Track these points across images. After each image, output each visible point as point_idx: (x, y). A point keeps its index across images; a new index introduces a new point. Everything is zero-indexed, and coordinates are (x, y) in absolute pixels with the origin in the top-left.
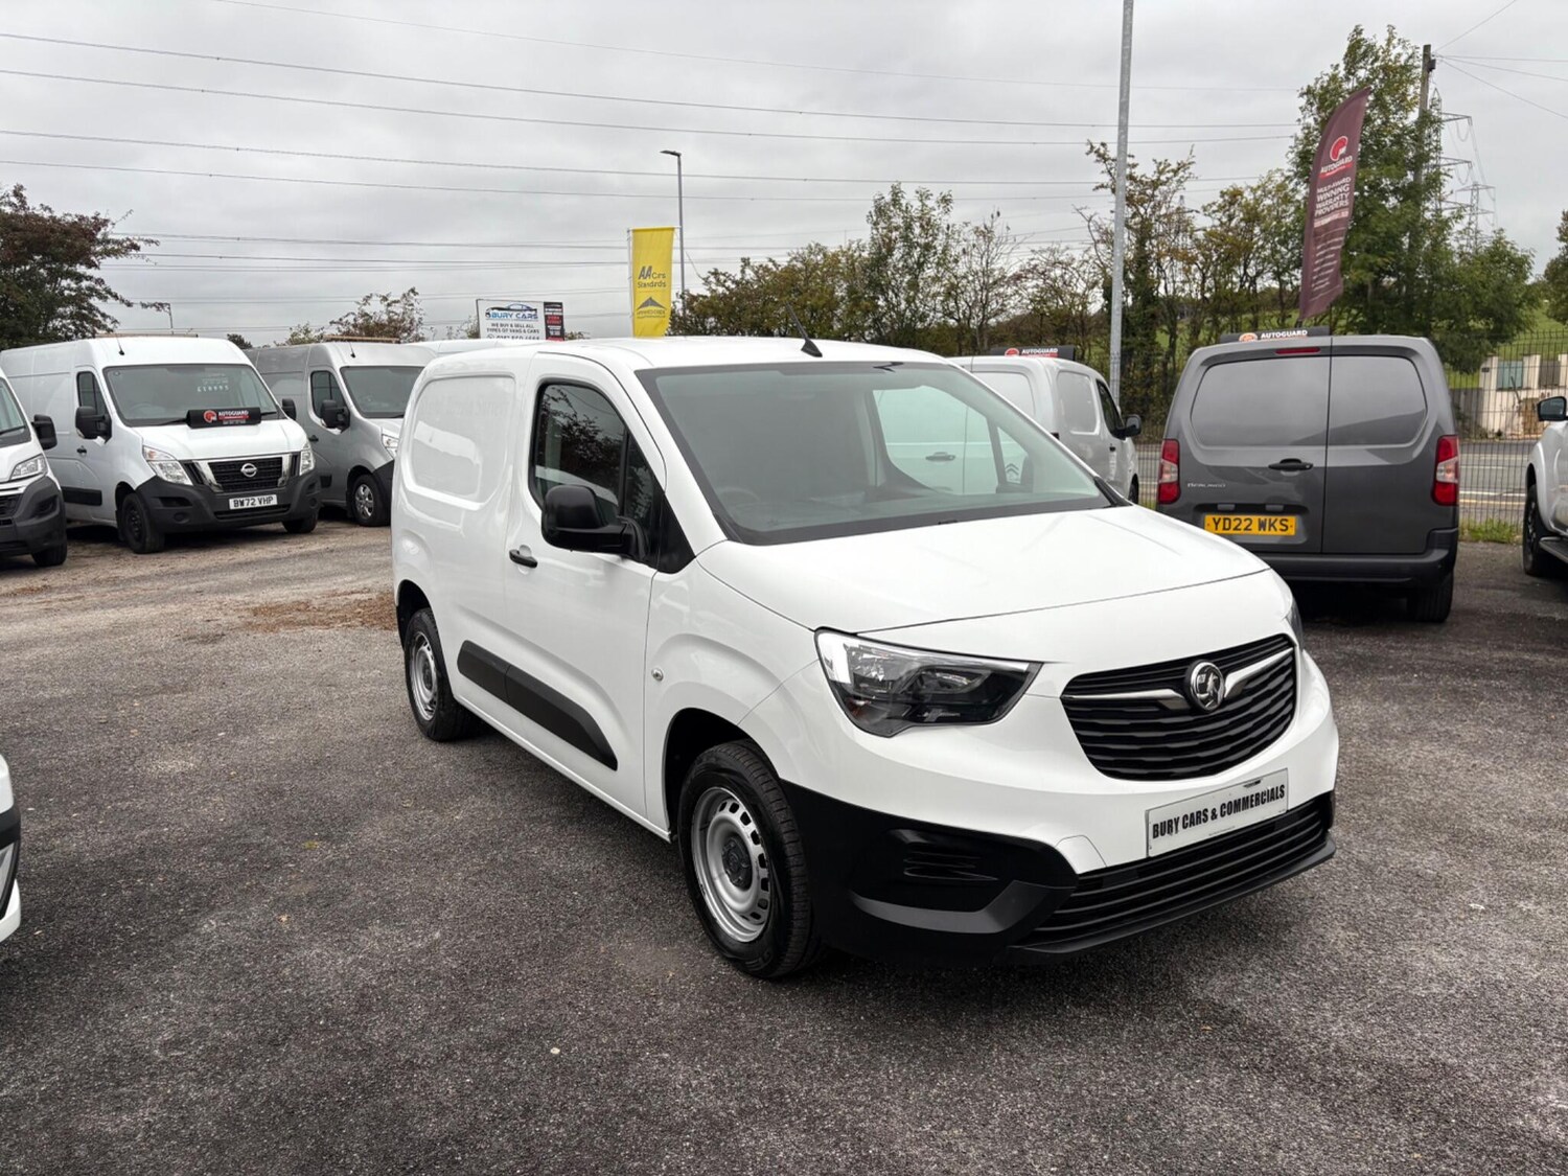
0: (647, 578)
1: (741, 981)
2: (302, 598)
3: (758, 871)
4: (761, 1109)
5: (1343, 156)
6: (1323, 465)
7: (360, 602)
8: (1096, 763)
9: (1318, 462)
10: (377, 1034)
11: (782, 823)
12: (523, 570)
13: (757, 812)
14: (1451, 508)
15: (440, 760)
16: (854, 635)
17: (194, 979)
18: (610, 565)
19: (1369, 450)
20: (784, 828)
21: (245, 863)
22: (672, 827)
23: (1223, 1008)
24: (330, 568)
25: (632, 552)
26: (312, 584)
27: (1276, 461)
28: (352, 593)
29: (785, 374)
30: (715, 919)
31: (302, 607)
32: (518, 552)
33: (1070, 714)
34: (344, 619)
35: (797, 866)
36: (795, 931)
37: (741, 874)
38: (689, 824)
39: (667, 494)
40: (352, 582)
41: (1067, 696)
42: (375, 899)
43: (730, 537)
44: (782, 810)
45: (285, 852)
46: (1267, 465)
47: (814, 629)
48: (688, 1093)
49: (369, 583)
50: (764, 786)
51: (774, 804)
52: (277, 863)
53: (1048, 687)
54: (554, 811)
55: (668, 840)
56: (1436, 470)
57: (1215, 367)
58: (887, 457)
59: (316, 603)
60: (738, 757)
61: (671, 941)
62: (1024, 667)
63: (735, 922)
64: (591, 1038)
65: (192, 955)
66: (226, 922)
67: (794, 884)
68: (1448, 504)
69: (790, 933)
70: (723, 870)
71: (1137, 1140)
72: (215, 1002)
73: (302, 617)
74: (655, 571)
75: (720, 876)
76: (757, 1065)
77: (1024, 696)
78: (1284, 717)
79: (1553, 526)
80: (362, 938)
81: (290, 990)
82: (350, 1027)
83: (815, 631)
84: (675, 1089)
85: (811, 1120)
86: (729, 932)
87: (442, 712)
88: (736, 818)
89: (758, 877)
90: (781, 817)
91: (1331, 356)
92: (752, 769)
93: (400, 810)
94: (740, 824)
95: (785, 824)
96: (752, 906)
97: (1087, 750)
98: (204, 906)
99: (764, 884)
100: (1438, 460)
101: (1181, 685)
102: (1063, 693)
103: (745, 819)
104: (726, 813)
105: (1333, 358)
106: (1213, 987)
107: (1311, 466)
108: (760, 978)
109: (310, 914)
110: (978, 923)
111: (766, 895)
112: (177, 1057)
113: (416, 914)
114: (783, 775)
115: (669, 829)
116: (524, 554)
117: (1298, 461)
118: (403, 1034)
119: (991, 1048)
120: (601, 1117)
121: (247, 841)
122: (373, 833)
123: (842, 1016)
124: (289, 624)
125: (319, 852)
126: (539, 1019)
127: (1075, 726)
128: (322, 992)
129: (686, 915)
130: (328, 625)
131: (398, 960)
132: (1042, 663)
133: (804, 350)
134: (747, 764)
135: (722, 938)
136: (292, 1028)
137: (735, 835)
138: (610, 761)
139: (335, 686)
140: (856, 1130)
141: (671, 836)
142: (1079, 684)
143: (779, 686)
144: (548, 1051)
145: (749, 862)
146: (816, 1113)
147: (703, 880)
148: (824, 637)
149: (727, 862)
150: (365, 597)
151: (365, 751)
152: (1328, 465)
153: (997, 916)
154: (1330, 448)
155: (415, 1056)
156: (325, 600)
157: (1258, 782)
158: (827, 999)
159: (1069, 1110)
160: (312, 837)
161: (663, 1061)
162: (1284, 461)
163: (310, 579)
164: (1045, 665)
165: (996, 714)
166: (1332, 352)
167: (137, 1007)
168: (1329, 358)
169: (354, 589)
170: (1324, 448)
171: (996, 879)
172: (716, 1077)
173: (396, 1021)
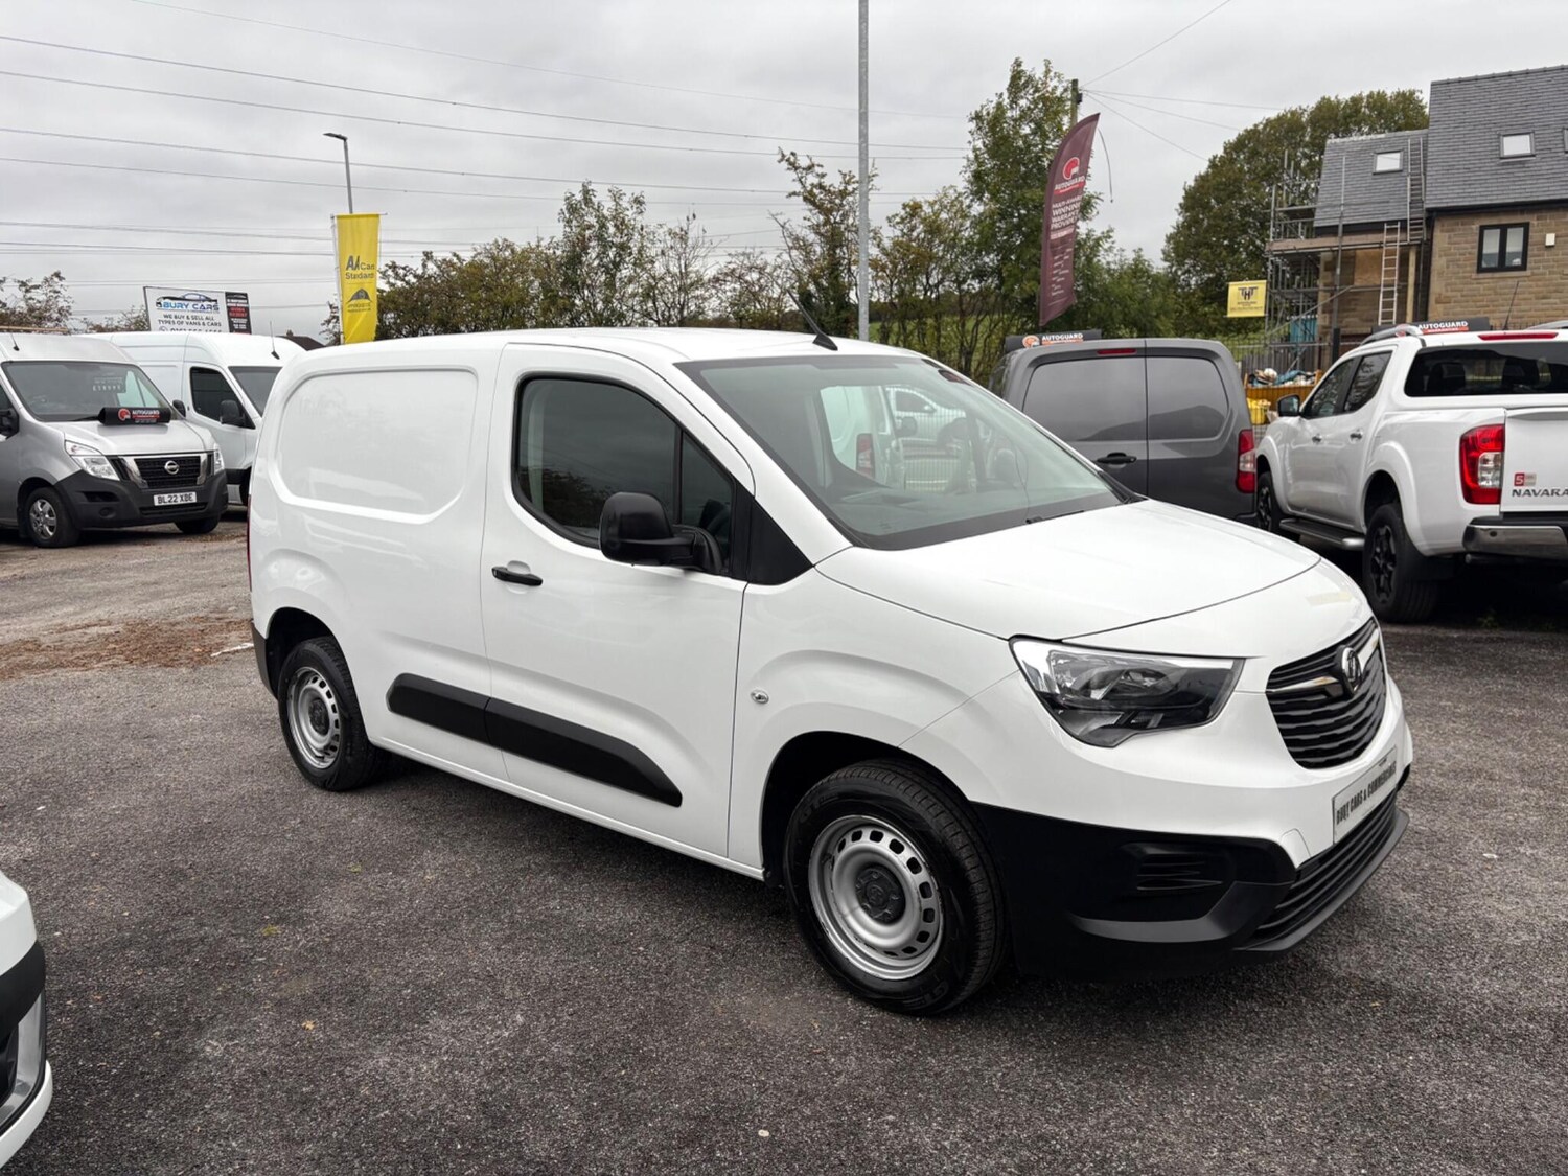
0: (738, 591)
1: (897, 1022)
2: (25, 636)
3: (920, 902)
4: (1038, 1162)
5: (1074, 176)
6: (1145, 458)
7: (107, 637)
8: (1295, 756)
9: (1141, 456)
10: (540, 1149)
11: (961, 848)
12: (518, 588)
13: (918, 837)
14: (1252, 495)
15: (356, 814)
16: (1059, 642)
17: (246, 1118)
19: (1166, 445)
20: (964, 853)
21: (197, 964)
22: (767, 864)
24: (33, 599)
25: (707, 565)
26: (24, 619)
27: (1104, 454)
28: (88, 626)
31: (30, 646)
32: (507, 569)
33: (1274, 708)
34: (99, 657)
36: (979, 962)
37: (886, 907)
38: (806, 859)
39: (756, 498)
40: (75, 613)
41: (1270, 690)
43: (859, 543)
44: (957, 834)
45: (242, 945)
47: (1007, 637)
48: (949, 1158)
49: (102, 613)
50: (931, 810)
51: (947, 829)
52: (242, 960)
53: (1253, 683)
55: (761, 878)
56: (1239, 462)
57: (1042, 367)
58: (834, 454)
59: (46, 641)
60: (887, 780)
62: (1228, 665)
63: (878, 960)
64: (790, 1111)
65: (220, 1089)
66: (232, 1039)
67: (981, 911)
68: (1248, 492)
69: (972, 964)
70: (856, 904)
72: (301, 1143)
73: (39, 659)
74: (745, 583)
75: (852, 912)
76: (996, 1113)
77: (1234, 693)
79: (1290, 510)
80: (429, 1036)
81: (387, 1112)
82: (499, 1146)
83: (1008, 640)
84: (932, 1154)
86: (869, 971)
88: (881, 846)
89: (920, 909)
90: (959, 843)
91: (1145, 356)
92: (911, 792)
93: (353, 877)
94: (891, 854)
95: (964, 850)
96: (907, 942)
97: (1288, 743)
98: (186, 1025)
99: (928, 914)
100: (1240, 452)
102: (1270, 685)
103: (897, 847)
104: (865, 842)
105: (1148, 359)
107: (1135, 459)
109: (338, 1015)
110: (1203, 929)
111: (930, 926)
114: (973, 794)
115: (763, 866)
116: (519, 571)
117: (1124, 455)
118: (573, 1143)
121: (180, 936)
122: (337, 906)
123: (1032, 1044)
124: (27, 667)
125: (286, 941)
126: (716, 1098)
127: (1279, 720)
128: (430, 1108)
130: (83, 665)
131: (495, 1054)
132: (1244, 659)
133: (816, 342)
134: (902, 787)
135: (861, 978)
137: (879, 865)
138: (669, 795)
140: (1152, 1166)
141: (765, 873)
142: (1280, 675)
143: (966, 701)
144: (757, 1136)
145: (902, 892)
146: (1097, 1156)
147: (823, 917)
148: (1019, 646)
150: (108, 630)
151: (251, 811)
152: (1150, 458)
153: (1222, 920)
154: (1151, 442)
156: (57, 636)
157: (1385, 760)
160: (266, 922)
161: (893, 1125)
162: (1110, 455)
163: (18, 612)
164: (1247, 661)
165: (1210, 714)
166: (1146, 353)
168: (1143, 359)
169: (86, 622)
170: (1145, 442)
171: (1219, 883)
172: (963, 1133)
173: (548, 1128)
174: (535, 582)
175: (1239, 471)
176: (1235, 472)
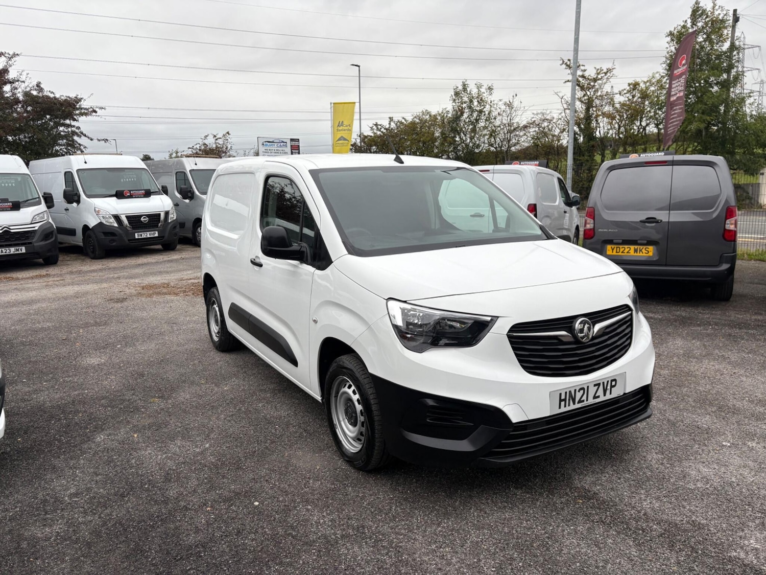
0: (311, 272)
2: (166, 281)
3: (360, 418)
4: (352, 535)
6: (668, 220)
7: (194, 283)
8: (525, 368)
9: (665, 219)
10: (172, 493)
11: (371, 394)
12: (256, 268)
13: (360, 389)
14: (733, 243)
15: (222, 361)
16: (405, 302)
17: (89, 464)
18: (295, 266)
19: (693, 213)
20: (372, 397)
21: (121, 408)
22: (322, 396)
23: (589, 491)
24: (181, 267)
25: (305, 259)
26: (172, 275)
27: (644, 218)
28: (191, 279)
29: (384, 172)
30: (341, 441)
31: (166, 286)
32: (254, 260)
33: (511, 343)
34: (185, 292)
35: (378, 416)
36: (376, 448)
37: (353, 419)
38: (329, 394)
39: (321, 231)
40: (191, 274)
41: (511, 334)
42: (180, 427)
43: (350, 253)
44: (371, 388)
45: (140, 403)
46: (639, 220)
47: (386, 298)
48: (318, 526)
49: (199, 275)
50: (362, 376)
51: (367, 385)
52: (137, 409)
53: (500, 329)
54: (272, 386)
55: (321, 401)
56: (725, 224)
57: (612, 172)
58: (441, 214)
59: (172, 284)
60: (351, 362)
61: (321, 451)
62: (489, 319)
63: (350, 442)
64: (275, 498)
65: (90, 452)
66: (108, 436)
67: (376, 424)
68: (731, 241)
69: (374, 448)
70: (345, 417)
71: (538, 556)
72: (97, 475)
73: (165, 290)
74: (315, 269)
75: (344, 420)
76: (353, 513)
77: (489, 333)
78: (625, 346)
80: (171, 446)
81: (134, 470)
82: (160, 489)
83: (386, 300)
84: (312, 524)
85: (376, 541)
86: (347, 448)
87: (222, 337)
88: (350, 391)
89: (360, 421)
90: (370, 392)
92: (357, 367)
93: (199, 385)
94: (352, 394)
95: (372, 395)
96: (357, 435)
97: (520, 361)
98: (99, 429)
99: (363, 423)
100: (726, 218)
101: (571, 329)
102: (508, 332)
103: (354, 392)
104: (346, 389)
105: (674, 166)
106: (586, 481)
107: (661, 221)
108: (361, 471)
109: (148, 433)
110: (464, 446)
111: (363, 429)
112: (76, 501)
113: (199, 435)
114: (371, 370)
115: (321, 396)
116: (257, 261)
117: (655, 218)
118: (184, 494)
119: (471, 508)
120: (274, 537)
121: (124, 398)
122: (184, 395)
124: (159, 294)
125: (157, 403)
126: (251, 488)
127: (514, 349)
128: (149, 471)
129: (328, 439)
130: (177, 294)
131: (187, 457)
132: (498, 317)
133: (395, 160)
134: (355, 365)
135: (344, 450)
136: (132, 489)
137: (350, 400)
138: (294, 362)
139: (175, 324)
140: (398, 547)
141: (322, 400)
142: (516, 328)
143: (369, 327)
144: (253, 504)
145: (356, 414)
146: (379, 538)
147: (336, 421)
148: (391, 303)
149: (346, 413)
150: (196, 281)
151: (186, 355)
152: (670, 220)
153: (473, 443)
154: (671, 212)
155: (189, 504)
156: (177, 282)
158: (392, 481)
159: (505, 540)
160: (155, 397)
161: (308, 510)
162: (647, 219)
163: (171, 272)
165: (474, 343)
166: (673, 163)
167: (60, 477)
168: (671, 167)
169: (191, 277)
170: (668, 212)
171: (472, 424)
172: (333, 519)
173: (182, 486)
174: (261, 265)
175: (725, 229)
176: (723, 230)
